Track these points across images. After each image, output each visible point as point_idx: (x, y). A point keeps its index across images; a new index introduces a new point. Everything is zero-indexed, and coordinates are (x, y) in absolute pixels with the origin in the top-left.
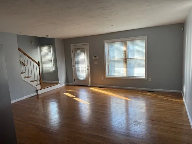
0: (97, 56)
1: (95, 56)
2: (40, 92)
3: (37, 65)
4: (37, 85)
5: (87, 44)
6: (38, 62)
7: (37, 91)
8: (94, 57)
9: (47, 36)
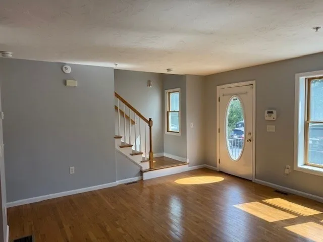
0: (274, 111)
1: (269, 112)
2: (146, 176)
3: (147, 124)
4: (143, 162)
5: (252, 85)
6: (150, 119)
7: (142, 173)
8: (266, 114)
9: (169, 70)
